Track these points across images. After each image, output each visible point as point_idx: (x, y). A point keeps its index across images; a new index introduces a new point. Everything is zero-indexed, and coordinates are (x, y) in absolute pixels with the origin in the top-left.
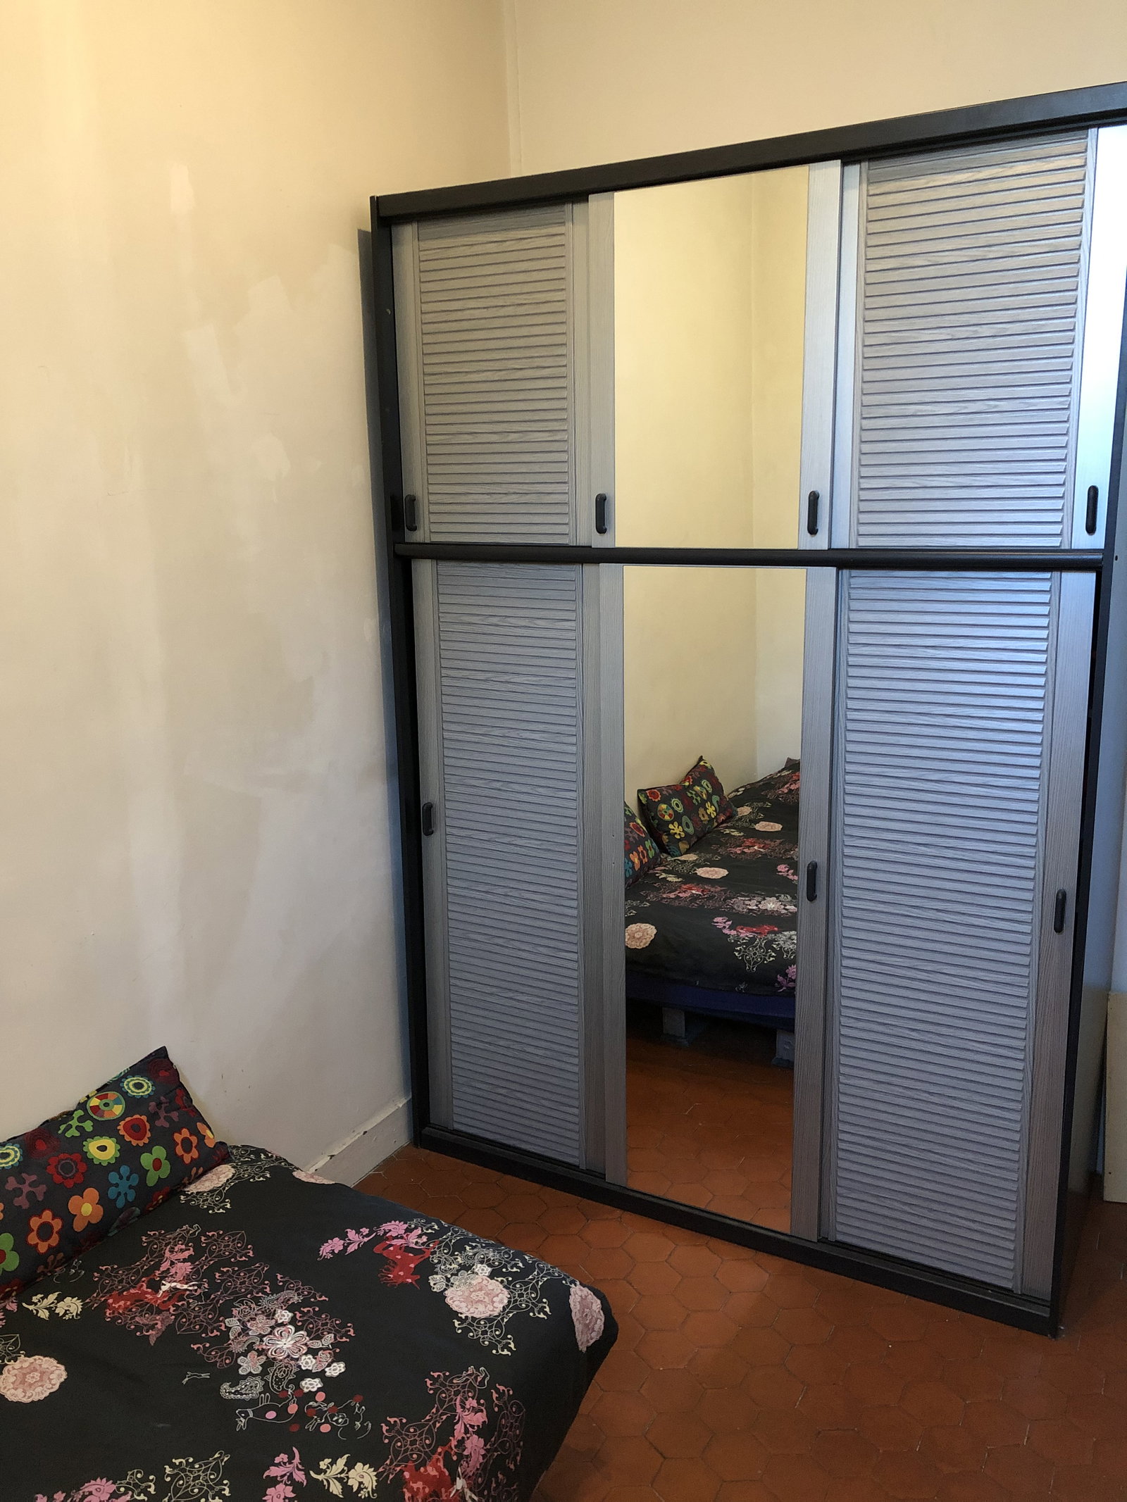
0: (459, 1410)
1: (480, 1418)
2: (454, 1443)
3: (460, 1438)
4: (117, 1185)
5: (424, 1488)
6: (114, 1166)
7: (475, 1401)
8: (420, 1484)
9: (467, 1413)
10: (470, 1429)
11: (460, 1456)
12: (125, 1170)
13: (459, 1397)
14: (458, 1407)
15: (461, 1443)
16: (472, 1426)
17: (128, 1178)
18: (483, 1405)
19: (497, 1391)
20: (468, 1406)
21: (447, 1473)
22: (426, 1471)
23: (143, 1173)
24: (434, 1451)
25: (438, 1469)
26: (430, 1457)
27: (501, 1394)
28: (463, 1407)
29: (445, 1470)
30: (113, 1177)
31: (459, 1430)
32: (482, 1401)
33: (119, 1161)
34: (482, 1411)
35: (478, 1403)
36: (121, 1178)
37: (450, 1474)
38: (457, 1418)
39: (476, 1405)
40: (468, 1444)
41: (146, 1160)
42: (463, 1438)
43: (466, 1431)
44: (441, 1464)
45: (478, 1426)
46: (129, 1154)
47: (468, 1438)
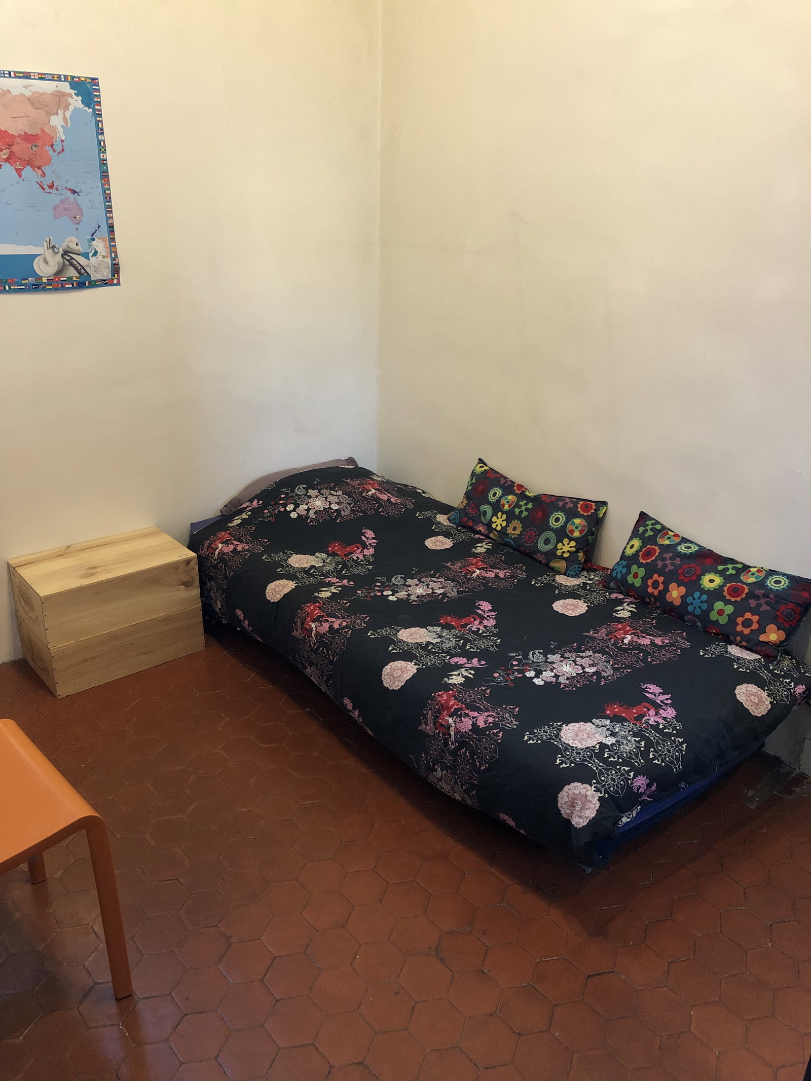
0: (486, 714)
1: (481, 724)
2: (467, 712)
3: (470, 714)
4: (694, 599)
5: (444, 700)
6: (703, 591)
7: (492, 721)
8: (445, 697)
9: (484, 717)
10: (475, 719)
11: (460, 716)
12: (705, 597)
13: (495, 714)
14: (489, 713)
15: (467, 715)
16: (476, 720)
17: (702, 602)
18: (489, 725)
19: (498, 732)
20: (488, 718)
21: (452, 711)
22: (452, 700)
23: (711, 608)
24: (462, 703)
25: (453, 705)
26: (459, 701)
27: (496, 734)
28: (488, 716)
29: (453, 709)
30: (697, 595)
31: (476, 714)
32: (491, 725)
33: (708, 592)
34: (485, 725)
35: (490, 723)
36: (699, 598)
37: (452, 712)
38: (481, 713)
39: (489, 721)
40: (467, 719)
41: (719, 605)
42: (470, 716)
43: (474, 718)
44: (456, 707)
45: (477, 723)
46: (716, 594)
47: (470, 719)
